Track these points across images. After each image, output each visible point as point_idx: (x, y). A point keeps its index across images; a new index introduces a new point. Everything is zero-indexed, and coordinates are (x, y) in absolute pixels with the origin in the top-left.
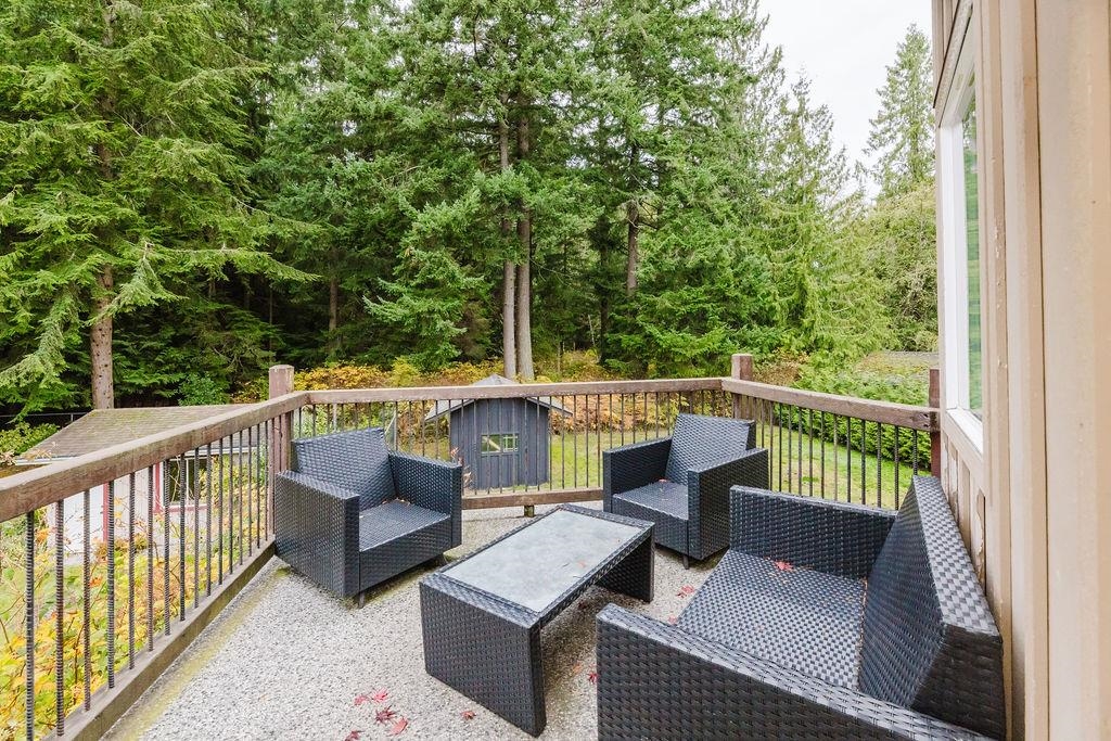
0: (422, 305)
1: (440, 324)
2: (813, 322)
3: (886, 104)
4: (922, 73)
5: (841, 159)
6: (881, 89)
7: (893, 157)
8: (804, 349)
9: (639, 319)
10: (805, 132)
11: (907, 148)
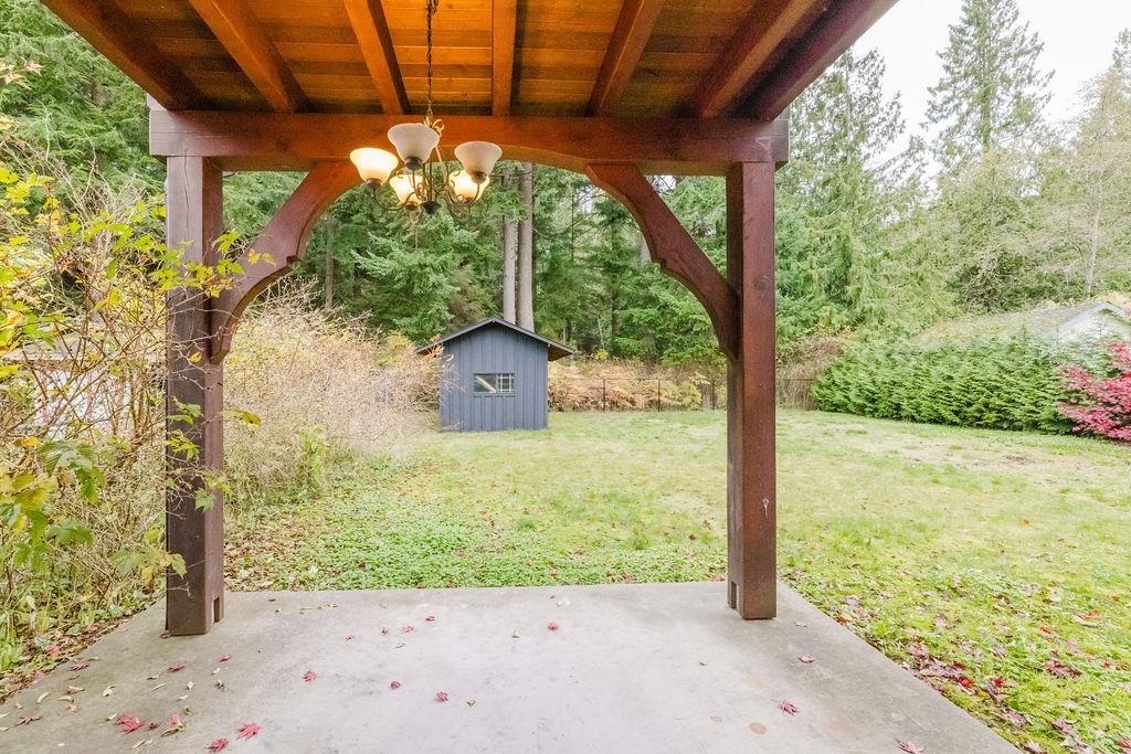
0: (414, 258)
1: (433, 278)
2: (859, 290)
3: (947, 68)
4: (994, 28)
5: (895, 107)
6: (942, 51)
7: (958, 128)
8: (848, 323)
9: (653, 290)
10: (850, 82)
11: (976, 116)
